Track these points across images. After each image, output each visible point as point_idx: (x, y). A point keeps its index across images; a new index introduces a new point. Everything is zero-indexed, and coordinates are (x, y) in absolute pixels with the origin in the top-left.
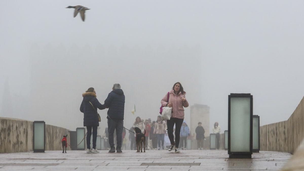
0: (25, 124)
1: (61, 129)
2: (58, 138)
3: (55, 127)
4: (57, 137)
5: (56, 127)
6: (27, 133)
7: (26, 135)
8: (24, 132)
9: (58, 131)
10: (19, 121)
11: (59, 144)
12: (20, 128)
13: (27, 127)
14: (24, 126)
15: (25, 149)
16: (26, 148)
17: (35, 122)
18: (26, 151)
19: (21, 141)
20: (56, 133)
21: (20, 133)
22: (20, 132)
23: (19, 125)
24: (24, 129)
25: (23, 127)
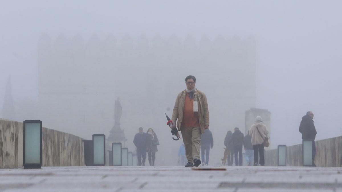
0: (14, 127)
1: (71, 136)
2: (67, 149)
3: (61, 133)
4: (65, 148)
5: (64, 133)
6: (17, 140)
7: (15, 142)
8: (13, 138)
9: (66, 138)
10: (4, 121)
11: (68, 158)
12: (5, 131)
13: (17, 131)
14: (12, 129)
15: (13, 163)
16: (15, 163)
17: (27, 122)
18: (16, 167)
19: (7, 152)
20: (64, 142)
21: (5, 140)
22: (5, 138)
23: (3, 126)
24: (13, 134)
25: (10, 129)
